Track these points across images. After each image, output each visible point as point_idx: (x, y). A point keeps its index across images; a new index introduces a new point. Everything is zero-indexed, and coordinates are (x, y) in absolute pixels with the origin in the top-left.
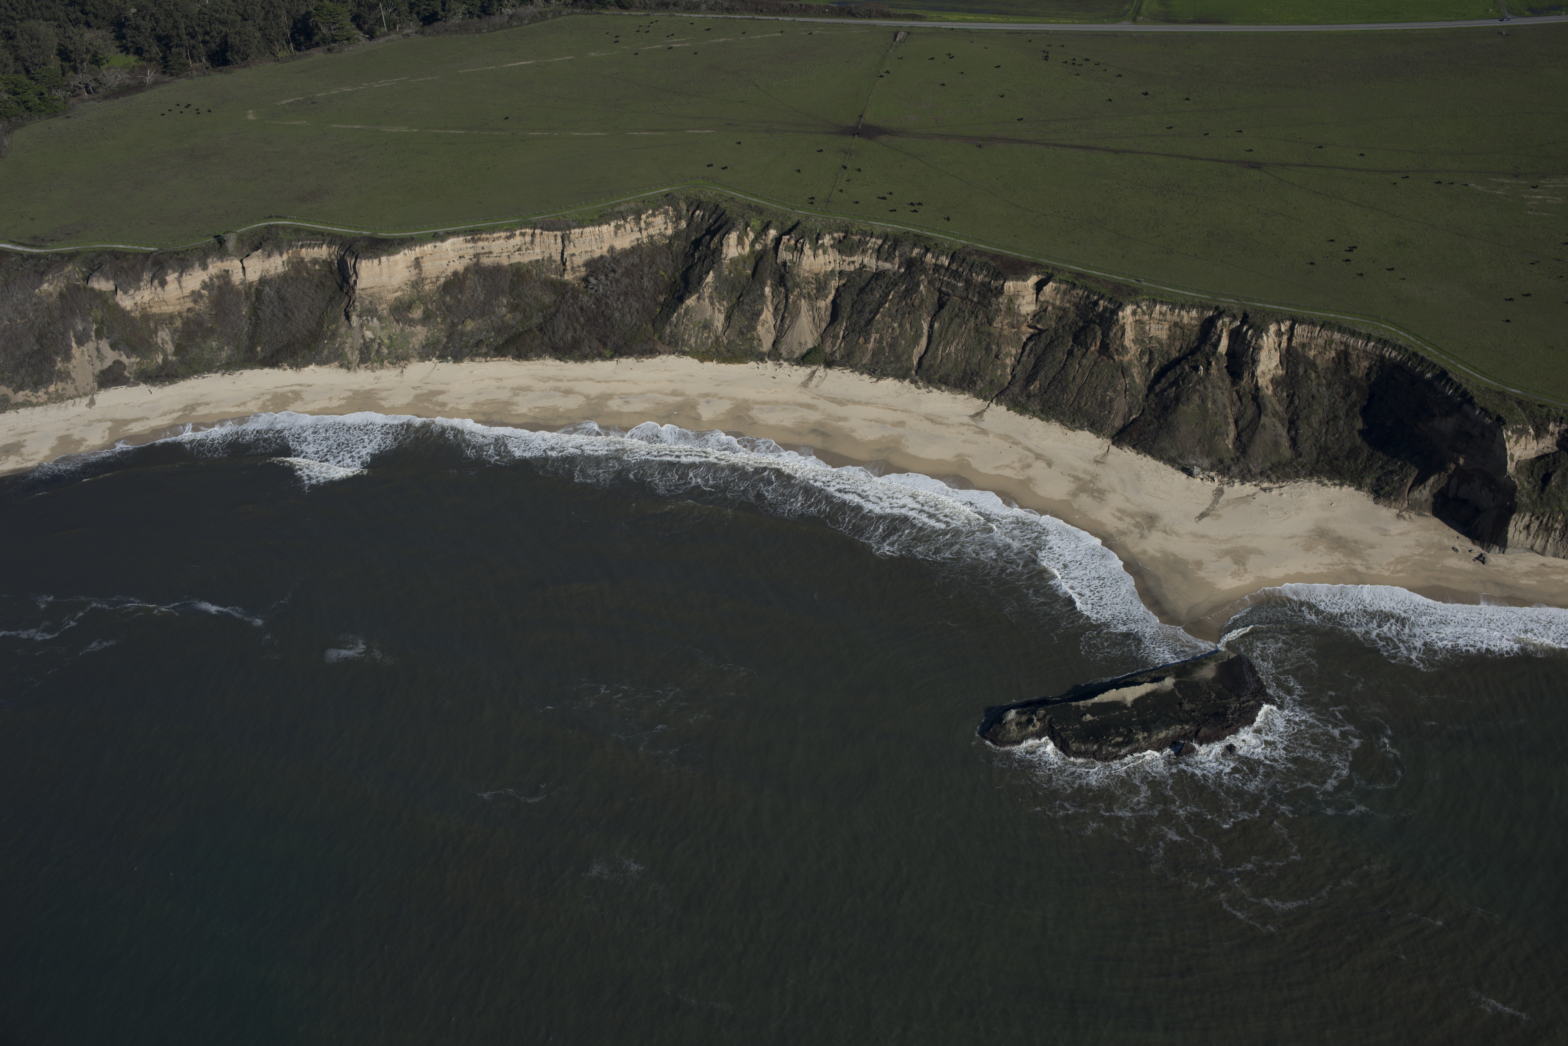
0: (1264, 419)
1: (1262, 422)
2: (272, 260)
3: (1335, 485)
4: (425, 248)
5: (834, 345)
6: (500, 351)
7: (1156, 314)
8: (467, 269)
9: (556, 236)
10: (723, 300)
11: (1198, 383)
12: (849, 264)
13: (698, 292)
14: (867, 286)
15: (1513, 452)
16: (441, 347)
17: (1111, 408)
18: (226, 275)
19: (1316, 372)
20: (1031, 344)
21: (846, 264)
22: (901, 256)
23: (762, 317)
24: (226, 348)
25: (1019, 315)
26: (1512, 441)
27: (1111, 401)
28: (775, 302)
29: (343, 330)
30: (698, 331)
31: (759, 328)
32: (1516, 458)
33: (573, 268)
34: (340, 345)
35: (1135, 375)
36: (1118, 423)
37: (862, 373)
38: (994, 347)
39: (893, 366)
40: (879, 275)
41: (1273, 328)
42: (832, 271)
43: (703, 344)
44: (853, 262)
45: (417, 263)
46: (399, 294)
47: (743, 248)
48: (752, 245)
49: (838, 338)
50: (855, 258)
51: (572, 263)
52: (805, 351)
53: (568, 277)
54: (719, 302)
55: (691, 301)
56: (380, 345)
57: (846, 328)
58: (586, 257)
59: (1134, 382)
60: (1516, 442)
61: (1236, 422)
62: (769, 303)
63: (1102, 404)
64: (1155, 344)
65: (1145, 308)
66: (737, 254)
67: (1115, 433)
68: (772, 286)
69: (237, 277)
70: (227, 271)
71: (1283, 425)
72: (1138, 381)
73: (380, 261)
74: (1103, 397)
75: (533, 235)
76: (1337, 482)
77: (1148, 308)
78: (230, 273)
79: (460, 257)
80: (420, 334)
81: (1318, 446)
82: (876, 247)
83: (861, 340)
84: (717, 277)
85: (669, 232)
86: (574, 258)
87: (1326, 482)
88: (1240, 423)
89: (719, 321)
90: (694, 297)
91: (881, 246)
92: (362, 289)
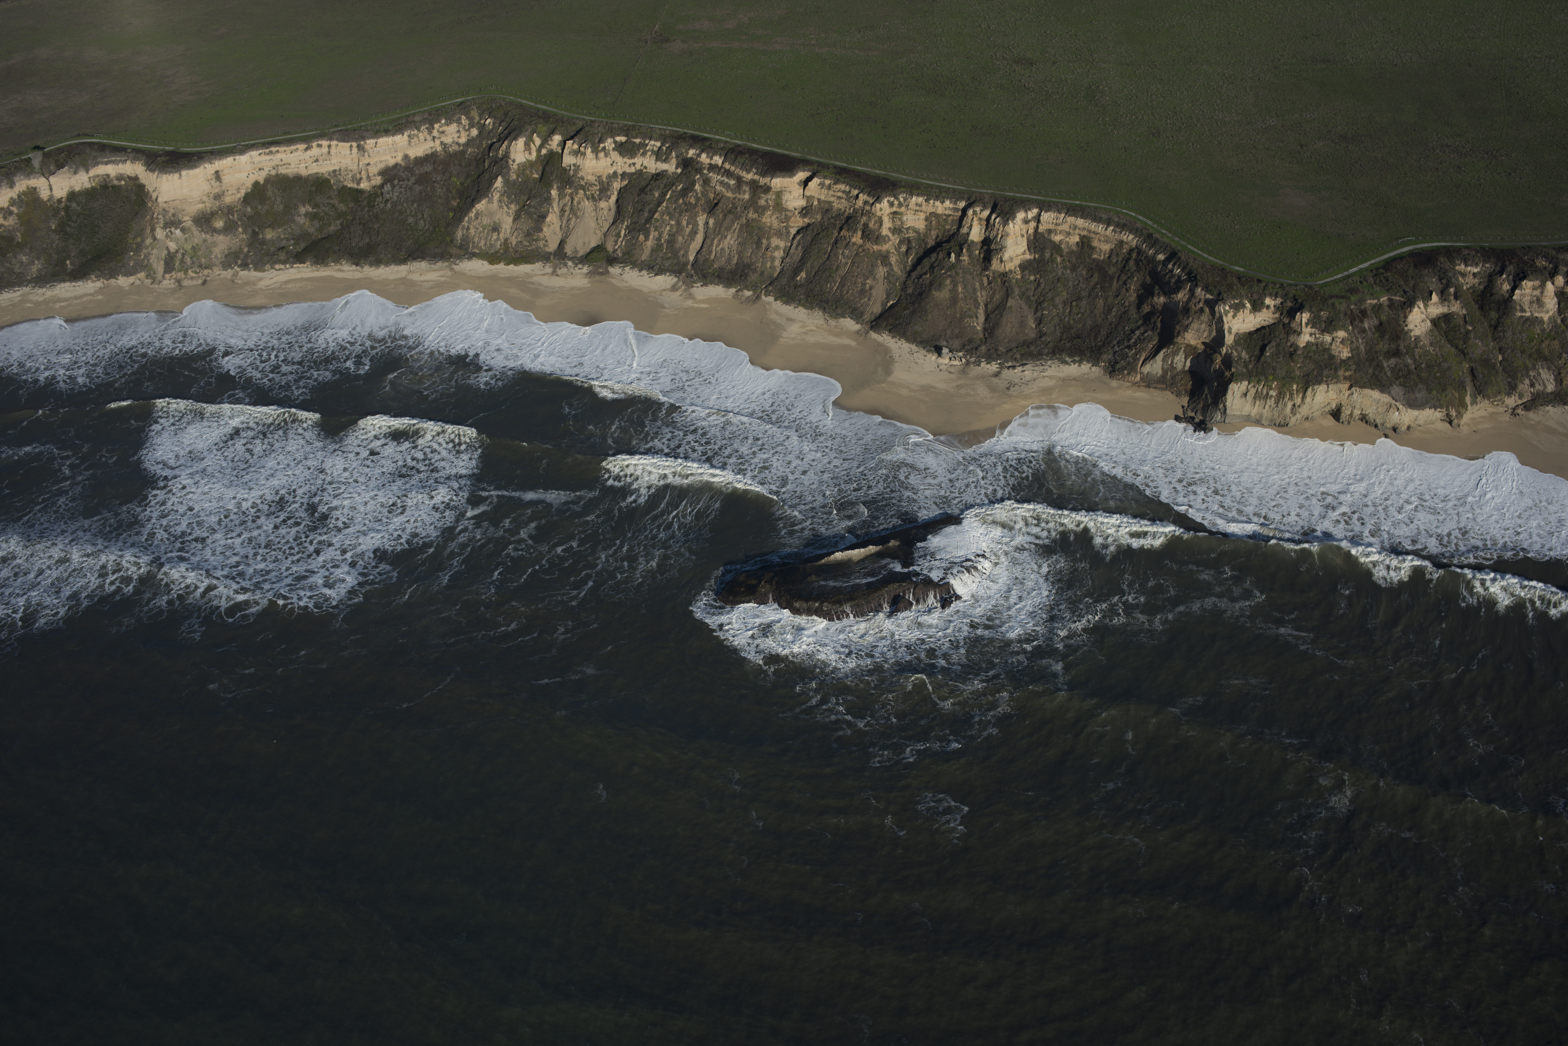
0: (1011, 302)
1: (1009, 304)
2: (77, 177)
3: (1074, 362)
4: (225, 161)
5: (616, 243)
6: (299, 258)
7: (912, 205)
8: (267, 180)
9: (351, 146)
10: (511, 203)
11: (949, 269)
12: (630, 166)
13: (488, 196)
14: (647, 186)
15: (1230, 324)
16: (242, 256)
17: (871, 295)
18: (33, 192)
19: (1061, 256)
20: (798, 238)
21: (627, 166)
22: (677, 157)
23: (548, 219)
24: (36, 262)
25: (787, 210)
26: (1230, 315)
27: (871, 288)
28: (561, 204)
29: (148, 241)
30: (488, 233)
31: (545, 229)
32: (1234, 331)
33: (368, 177)
34: (145, 256)
35: (893, 263)
36: (877, 309)
37: (640, 270)
38: (764, 241)
39: (670, 262)
40: (659, 176)
41: (1020, 215)
42: (615, 173)
43: (491, 245)
44: (634, 164)
45: (218, 176)
46: (201, 206)
47: (530, 153)
48: (539, 150)
49: (620, 237)
50: (635, 160)
51: (367, 171)
52: (588, 250)
53: (364, 185)
54: (507, 206)
55: (481, 206)
56: (183, 255)
57: (627, 226)
58: (381, 166)
59: (892, 270)
60: (1234, 317)
61: (986, 306)
62: (555, 205)
63: (863, 292)
64: (911, 234)
65: (902, 200)
66: (524, 160)
67: (873, 318)
68: (559, 189)
69: (44, 194)
70: (35, 189)
71: (1030, 307)
72: (896, 269)
73: (180, 175)
74: (864, 284)
75: (329, 146)
76: (1077, 359)
77: (905, 200)
78: (38, 190)
79: (260, 169)
80: (222, 244)
81: (1062, 325)
82: (655, 149)
83: (642, 238)
84: (506, 182)
85: (463, 140)
86: (369, 168)
87: (1067, 359)
88: (990, 306)
89: (507, 223)
90: (484, 202)
91: (660, 148)
92: (165, 202)
